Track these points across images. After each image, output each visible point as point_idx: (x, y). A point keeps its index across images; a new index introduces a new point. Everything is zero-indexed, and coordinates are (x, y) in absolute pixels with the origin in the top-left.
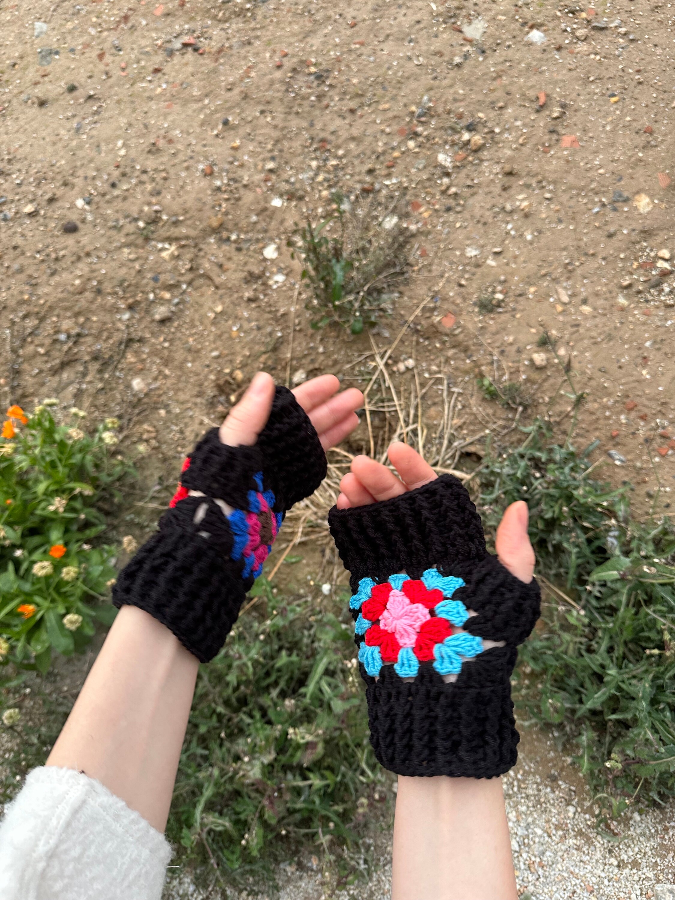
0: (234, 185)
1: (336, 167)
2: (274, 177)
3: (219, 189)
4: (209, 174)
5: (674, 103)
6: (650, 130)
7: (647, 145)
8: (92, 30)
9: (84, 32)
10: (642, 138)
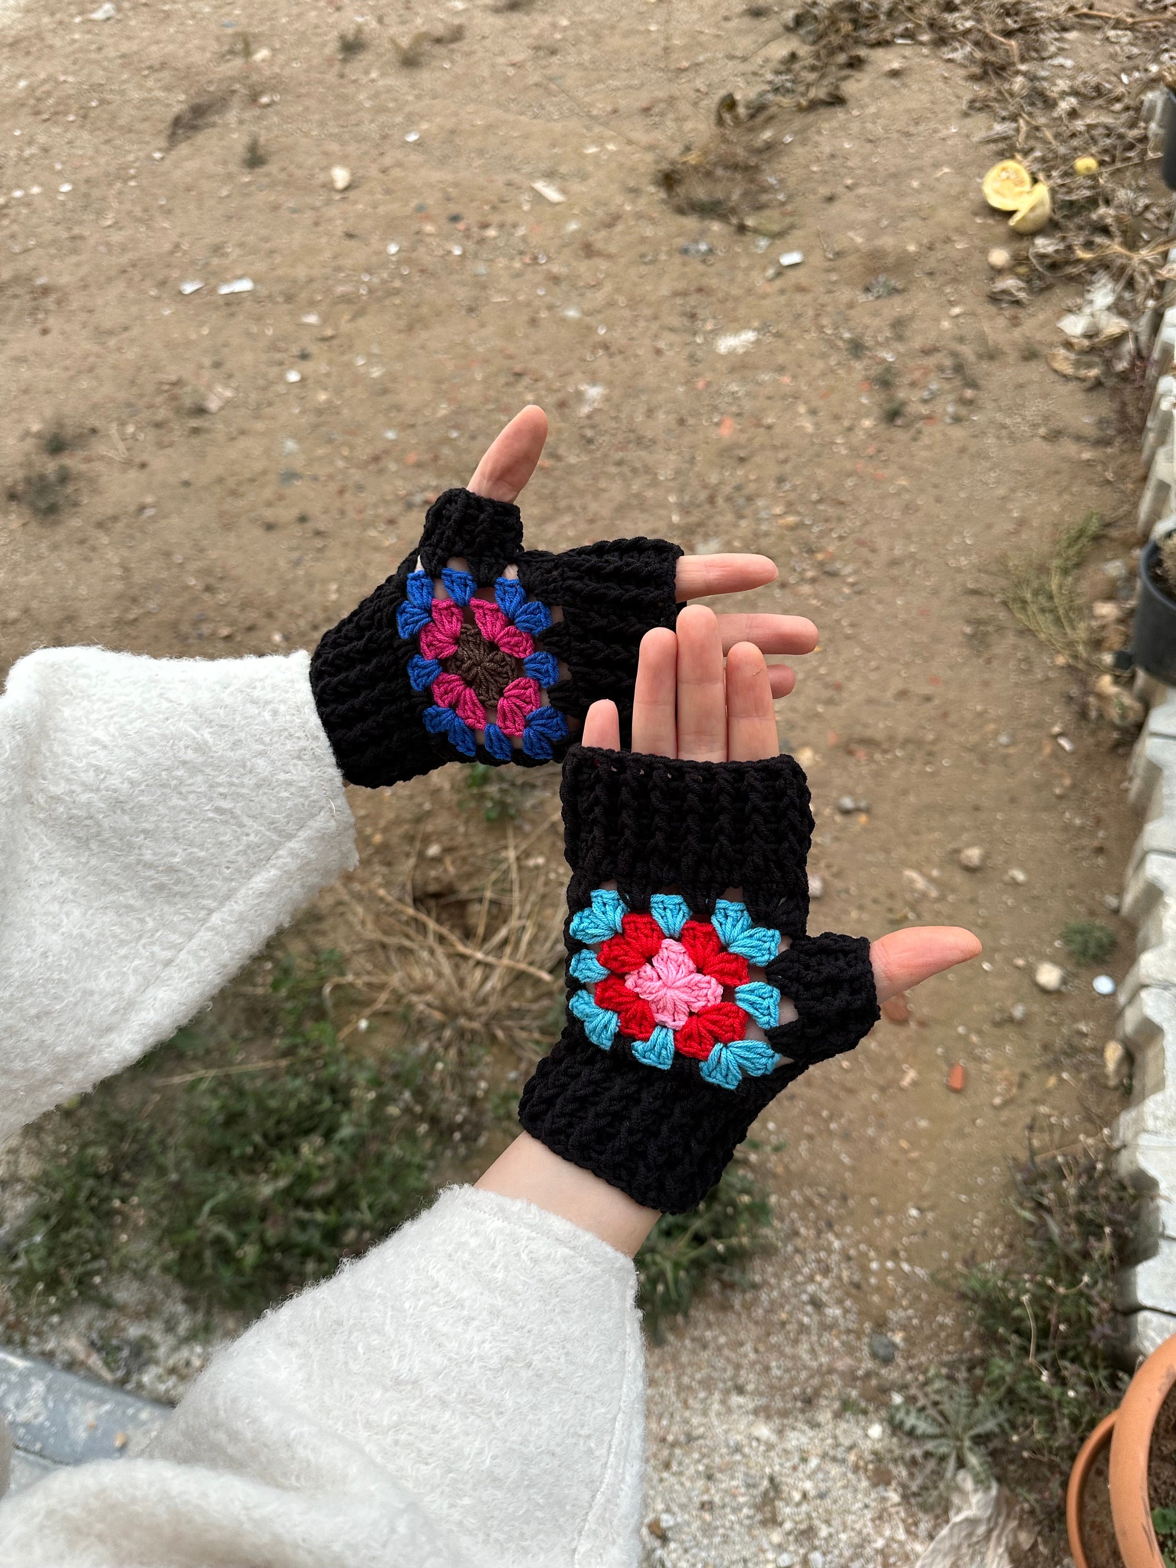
5: (873, 664)
6: (838, 687)
7: (830, 702)
8: (341, 464)
9: (332, 463)
10: (828, 693)
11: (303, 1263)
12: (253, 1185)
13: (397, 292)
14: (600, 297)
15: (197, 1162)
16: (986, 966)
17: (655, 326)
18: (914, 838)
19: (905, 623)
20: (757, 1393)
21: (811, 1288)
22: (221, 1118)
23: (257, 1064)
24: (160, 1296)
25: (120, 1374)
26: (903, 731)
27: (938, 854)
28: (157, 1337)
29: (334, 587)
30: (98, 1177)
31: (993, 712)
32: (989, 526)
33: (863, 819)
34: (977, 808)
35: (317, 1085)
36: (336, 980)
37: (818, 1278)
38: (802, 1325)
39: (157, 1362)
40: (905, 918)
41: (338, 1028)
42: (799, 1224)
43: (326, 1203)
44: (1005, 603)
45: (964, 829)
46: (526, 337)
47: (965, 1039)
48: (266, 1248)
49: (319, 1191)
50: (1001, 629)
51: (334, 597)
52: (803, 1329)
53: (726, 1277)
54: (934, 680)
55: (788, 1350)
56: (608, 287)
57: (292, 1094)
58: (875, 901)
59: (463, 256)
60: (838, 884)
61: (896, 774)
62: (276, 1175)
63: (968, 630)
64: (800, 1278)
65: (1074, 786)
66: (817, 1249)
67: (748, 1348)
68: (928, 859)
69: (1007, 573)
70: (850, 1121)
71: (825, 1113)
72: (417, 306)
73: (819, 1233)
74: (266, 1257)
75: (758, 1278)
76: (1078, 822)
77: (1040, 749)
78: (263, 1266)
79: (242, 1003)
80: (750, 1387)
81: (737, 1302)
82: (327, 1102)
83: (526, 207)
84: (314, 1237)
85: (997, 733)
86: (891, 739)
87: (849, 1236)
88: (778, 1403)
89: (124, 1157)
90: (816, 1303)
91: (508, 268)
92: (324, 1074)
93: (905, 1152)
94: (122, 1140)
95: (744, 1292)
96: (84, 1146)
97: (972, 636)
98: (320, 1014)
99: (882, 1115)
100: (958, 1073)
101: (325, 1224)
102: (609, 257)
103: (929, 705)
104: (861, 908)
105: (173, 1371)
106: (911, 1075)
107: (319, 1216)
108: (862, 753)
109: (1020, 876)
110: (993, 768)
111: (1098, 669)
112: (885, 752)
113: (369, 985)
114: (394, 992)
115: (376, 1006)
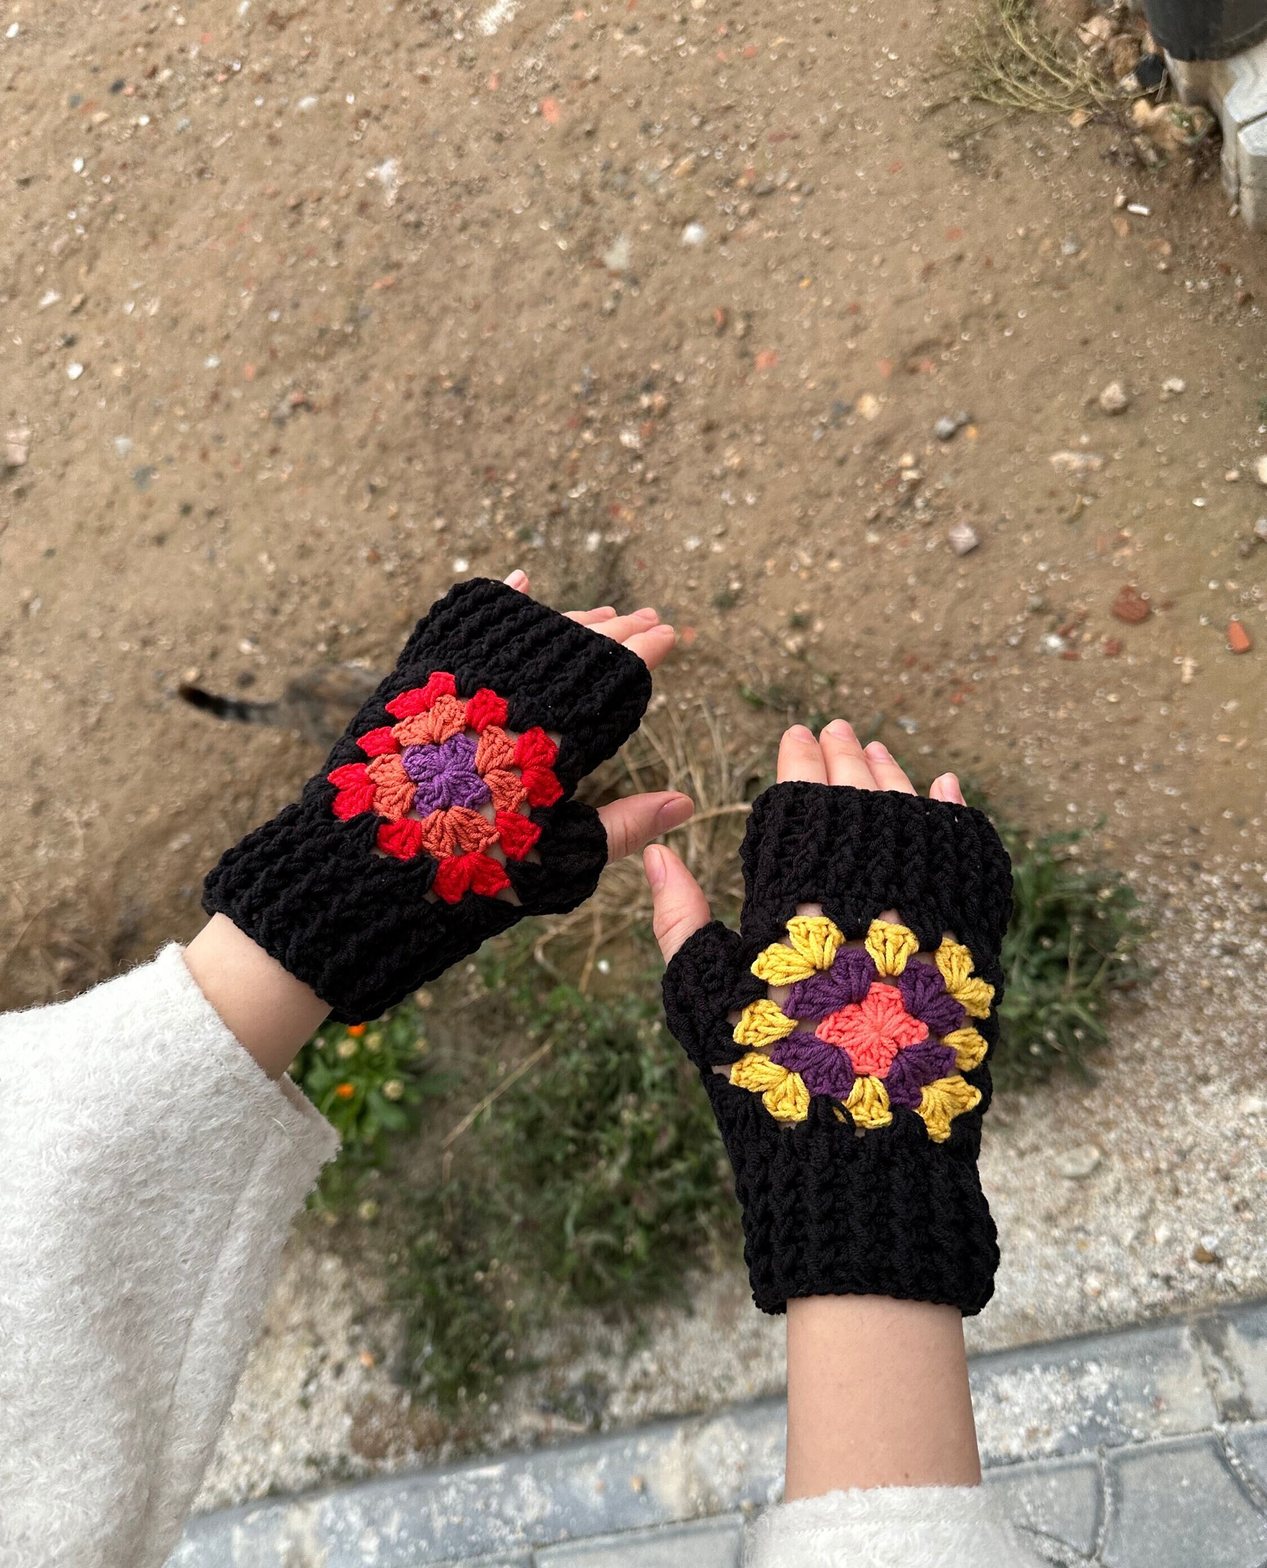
0: (408, 563)
1: (513, 497)
2: (447, 536)
3: (392, 575)
4: (375, 559)
5: (876, 259)
6: (855, 309)
7: (857, 330)
8: (183, 427)
9: (174, 432)
10: (848, 323)
11: (693, 1219)
12: (597, 1177)
13: (114, 209)
14: (324, 63)
15: (526, 1188)
16: (1199, 503)
17: (402, 54)
18: (1039, 418)
19: (880, 193)
20: (1225, 1071)
21: (1216, 939)
22: (522, 1136)
23: (522, 1065)
24: (577, 1330)
25: (589, 1420)
26: (954, 311)
27: (1074, 417)
28: (600, 1367)
29: (264, 558)
30: (444, 1261)
31: (1038, 228)
32: (905, 25)
33: (971, 432)
34: (1085, 342)
35: (592, 1048)
36: (542, 940)
37: (1217, 925)
38: (1228, 980)
39: (615, 1390)
40: (1083, 507)
41: (574, 983)
42: (1163, 885)
43: (677, 1150)
44: (975, 99)
45: (1085, 373)
46: (277, 161)
47: (1222, 591)
48: (649, 1228)
49: (663, 1144)
50: (988, 131)
51: (271, 568)
52: (1233, 983)
53: (1120, 981)
54: (953, 234)
55: (1230, 1013)
56: (325, 48)
57: (575, 1072)
58: (1039, 511)
59: (153, 120)
60: (989, 518)
61: (975, 363)
62: (612, 1153)
63: (955, 155)
64: (1198, 937)
65: (1175, 249)
66: (1197, 898)
67: (1187, 1034)
68: (1067, 430)
69: (957, 64)
70: (1153, 752)
71: (1121, 761)
72: (144, 208)
73: (1190, 881)
74: (654, 1235)
75: (1154, 963)
76: (1204, 284)
77: (1115, 233)
78: (658, 1244)
79: (464, 1017)
80: (1214, 1070)
81: (1147, 997)
82: (614, 1059)
83: (181, 21)
84: (687, 1188)
85: (1057, 247)
86: (947, 327)
87: (1222, 865)
88: (1252, 1068)
89: (454, 1227)
90: (1231, 950)
91: (206, 101)
92: (592, 1034)
93: (1231, 745)
94: (441, 1213)
95: (1149, 984)
96: (411, 1241)
97: (964, 158)
98: (547, 982)
99: (1182, 725)
100: (1236, 630)
101: (690, 1171)
102: (303, 12)
103: (965, 265)
104: (1029, 527)
105: (636, 1388)
106: (1188, 667)
107: (679, 1166)
108: (925, 363)
109: (1178, 385)
110: (1075, 287)
111: (1122, 103)
112: (949, 345)
113: (576, 925)
114: (603, 916)
115: (598, 939)
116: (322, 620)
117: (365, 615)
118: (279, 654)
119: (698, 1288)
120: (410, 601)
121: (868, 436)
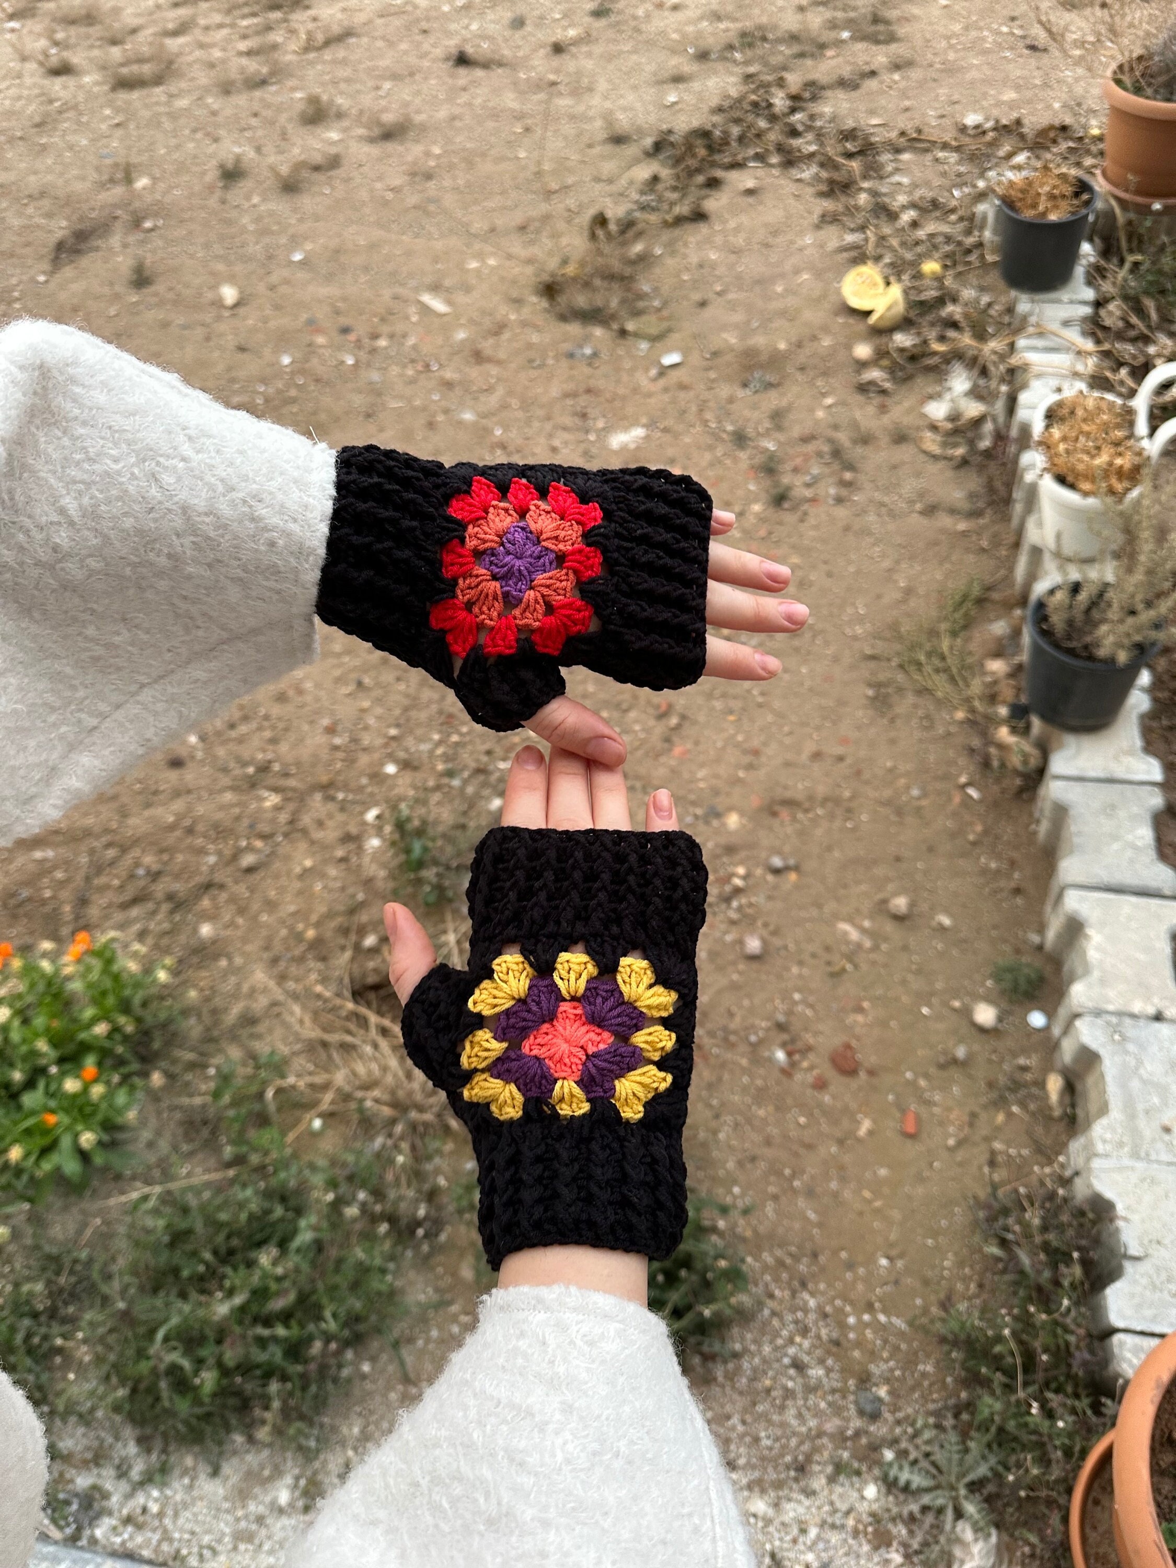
0: (353, 746)
1: (457, 744)
2: (394, 744)
3: (336, 748)
4: (331, 730)
5: (786, 729)
6: (756, 753)
7: (750, 767)
10: (747, 759)
11: (264, 1385)
12: (208, 1305)
13: (294, 401)
14: (493, 400)
15: (142, 1289)
16: (925, 1011)
17: (548, 426)
18: (842, 892)
19: (811, 690)
20: (750, 1466)
21: (792, 1351)
22: (166, 1239)
23: (201, 1177)
24: (110, 1440)
25: (70, 1530)
26: (821, 790)
27: (866, 906)
28: (108, 1486)
30: (35, 1315)
31: (903, 767)
32: (879, 597)
33: (793, 876)
34: (898, 859)
35: (268, 1194)
36: (279, 1083)
37: (798, 1339)
38: (786, 1389)
39: (110, 1513)
40: (843, 970)
41: (284, 1133)
42: (773, 1286)
43: (286, 1317)
44: (901, 666)
45: (888, 879)
46: (425, 439)
47: (913, 1084)
48: (224, 1371)
49: (278, 1304)
50: (900, 690)
52: (789, 1394)
53: (705, 1348)
54: (844, 741)
55: (776, 1418)
56: (500, 392)
57: (241, 1205)
58: (814, 956)
59: (356, 365)
60: (777, 942)
61: (819, 832)
62: (230, 1293)
63: (870, 692)
64: (780, 1342)
65: (986, 832)
66: (793, 1310)
67: (735, 1420)
68: (858, 910)
69: (900, 638)
70: (813, 1177)
71: (787, 1172)
72: (315, 413)
73: (794, 1294)
74: (225, 1382)
75: (738, 1347)
76: (993, 865)
77: (950, 799)
78: (221, 1393)
79: (178, 1115)
80: (742, 1461)
81: (719, 1373)
82: (279, 1211)
83: (415, 319)
84: (276, 1354)
85: (908, 788)
86: (811, 798)
87: (823, 1293)
88: (772, 1475)
89: (61, 1291)
90: (798, 1366)
91: (401, 375)
92: (274, 1182)
93: (870, 1202)
94: (58, 1273)
95: (725, 1362)
96: (17, 1285)
97: (874, 699)
98: (263, 1120)
99: (842, 1168)
100: (911, 1118)
101: (286, 1339)
102: (499, 363)
103: (842, 765)
104: (801, 963)
105: (128, 1520)
106: (866, 1125)
107: (281, 1331)
108: (785, 814)
109: (946, 921)
110: (910, 820)
111: (993, 721)
112: (806, 811)
113: (312, 1086)
114: (339, 1090)
115: (325, 1106)
116: (264, 751)
117: (298, 764)
118: (215, 758)
119: (235, 1453)
120: (339, 772)
121: (723, 840)
